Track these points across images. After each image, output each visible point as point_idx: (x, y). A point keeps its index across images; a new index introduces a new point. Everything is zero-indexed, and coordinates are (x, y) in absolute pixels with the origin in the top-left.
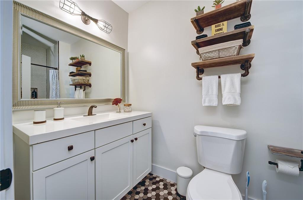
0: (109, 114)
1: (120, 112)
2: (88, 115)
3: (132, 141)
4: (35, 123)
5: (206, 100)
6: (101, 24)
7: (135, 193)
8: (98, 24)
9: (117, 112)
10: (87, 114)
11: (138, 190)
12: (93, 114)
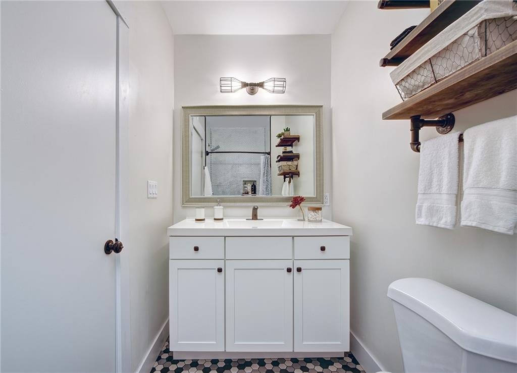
0: (282, 221)
1: (304, 220)
2: (253, 219)
3: (289, 270)
4: (197, 220)
5: (424, 208)
6: (269, 85)
7: (301, 367)
8: (265, 87)
9: (298, 220)
10: (251, 218)
11: (310, 366)
12: (258, 218)
